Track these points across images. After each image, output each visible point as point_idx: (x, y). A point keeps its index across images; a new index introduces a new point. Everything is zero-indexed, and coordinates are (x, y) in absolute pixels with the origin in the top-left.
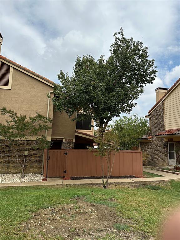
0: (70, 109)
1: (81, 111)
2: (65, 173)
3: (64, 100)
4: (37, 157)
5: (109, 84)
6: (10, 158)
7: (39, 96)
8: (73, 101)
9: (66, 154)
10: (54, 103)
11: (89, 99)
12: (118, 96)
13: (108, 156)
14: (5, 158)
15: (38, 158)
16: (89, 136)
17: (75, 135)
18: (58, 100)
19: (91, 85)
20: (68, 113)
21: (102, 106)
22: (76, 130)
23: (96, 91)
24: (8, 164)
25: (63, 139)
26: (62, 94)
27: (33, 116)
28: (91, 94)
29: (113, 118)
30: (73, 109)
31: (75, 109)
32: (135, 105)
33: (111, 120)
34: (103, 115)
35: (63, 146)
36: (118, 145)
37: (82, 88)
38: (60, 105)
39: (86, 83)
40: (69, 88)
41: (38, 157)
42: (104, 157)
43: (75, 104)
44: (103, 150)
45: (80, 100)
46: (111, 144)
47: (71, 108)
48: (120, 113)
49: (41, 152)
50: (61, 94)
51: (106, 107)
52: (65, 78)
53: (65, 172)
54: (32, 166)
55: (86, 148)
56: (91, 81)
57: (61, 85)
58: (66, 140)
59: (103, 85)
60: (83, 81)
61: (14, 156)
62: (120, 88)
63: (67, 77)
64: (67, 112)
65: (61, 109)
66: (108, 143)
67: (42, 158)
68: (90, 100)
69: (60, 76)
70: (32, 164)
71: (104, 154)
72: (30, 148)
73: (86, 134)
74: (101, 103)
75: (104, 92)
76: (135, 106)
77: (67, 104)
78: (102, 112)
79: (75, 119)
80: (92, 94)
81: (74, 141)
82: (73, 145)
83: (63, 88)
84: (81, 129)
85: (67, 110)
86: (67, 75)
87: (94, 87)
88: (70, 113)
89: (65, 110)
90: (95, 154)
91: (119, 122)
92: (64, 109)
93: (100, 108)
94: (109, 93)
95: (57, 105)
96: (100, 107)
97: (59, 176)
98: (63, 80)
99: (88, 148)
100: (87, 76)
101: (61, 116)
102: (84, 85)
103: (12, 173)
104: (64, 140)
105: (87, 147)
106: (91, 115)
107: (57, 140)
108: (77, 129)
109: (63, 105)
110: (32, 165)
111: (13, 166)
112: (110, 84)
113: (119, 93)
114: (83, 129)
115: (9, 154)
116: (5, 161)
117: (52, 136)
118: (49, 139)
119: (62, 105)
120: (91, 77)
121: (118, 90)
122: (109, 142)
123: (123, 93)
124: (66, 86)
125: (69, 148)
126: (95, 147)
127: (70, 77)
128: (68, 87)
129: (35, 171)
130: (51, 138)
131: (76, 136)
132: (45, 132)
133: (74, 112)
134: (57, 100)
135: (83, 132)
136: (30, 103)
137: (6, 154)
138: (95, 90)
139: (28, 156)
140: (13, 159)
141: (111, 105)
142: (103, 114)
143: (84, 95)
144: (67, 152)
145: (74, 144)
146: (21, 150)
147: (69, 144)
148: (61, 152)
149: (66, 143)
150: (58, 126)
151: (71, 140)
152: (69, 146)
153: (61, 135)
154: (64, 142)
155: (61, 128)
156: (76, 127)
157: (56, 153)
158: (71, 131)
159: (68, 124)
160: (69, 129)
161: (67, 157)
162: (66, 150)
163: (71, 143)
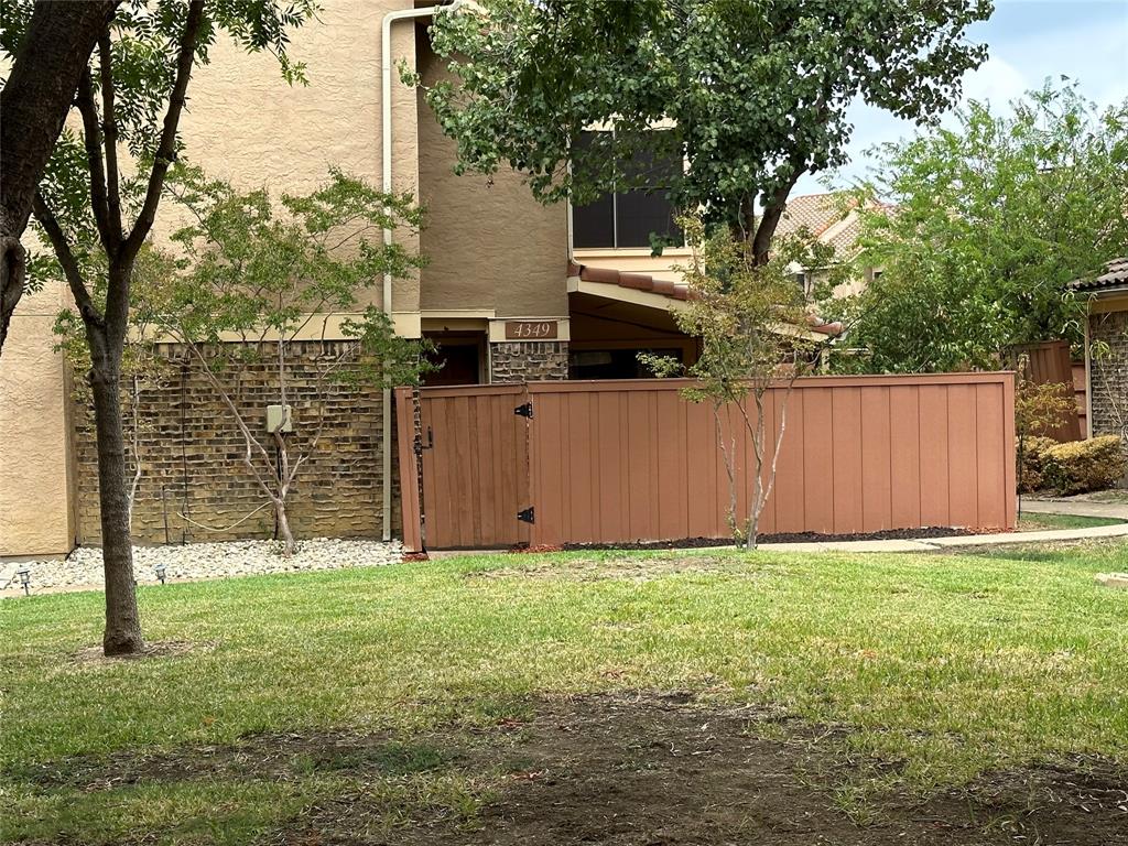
2: (526, 524)
4: (345, 439)
6: (190, 452)
7: (322, 50)
9: (525, 411)
14: (161, 450)
15: (353, 448)
16: (667, 295)
17: (572, 295)
22: (577, 255)
24: (183, 488)
25: (486, 321)
27: (302, 189)
32: (976, 61)
35: (492, 368)
41: (354, 439)
49: (366, 410)
53: (527, 516)
54: (326, 497)
58: (511, 327)
61: (210, 442)
65: (490, 159)
67: (376, 446)
70: (321, 483)
72: (300, 389)
73: (645, 285)
76: (976, 67)
79: (564, 193)
81: (564, 333)
82: (557, 363)
84: (609, 244)
97: (492, 543)
103: (212, 538)
104: (497, 333)
107: (447, 334)
108: (577, 245)
110: (322, 490)
111: (212, 500)
114: (621, 245)
115: (184, 428)
116: (163, 472)
117: (422, 306)
118: (409, 326)
129: (345, 527)
130: (417, 318)
131: (576, 299)
132: (382, 285)
135: (626, 269)
136: (271, 105)
137: (164, 428)
139: (293, 433)
140: (206, 455)
144: (532, 400)
145: (563, 357)
146: (249, 405)
147: (529, 359)
148: (495, 402)
149: (510, 349)
150: (452, 237)
151: (546, 328)
152: (530, 371)
153: (473, 295)
154: (495, 344)
155: (469, 250)
156: (571, 233)
157: (462, 406)
158: (538, 263)
159: (518, 221)
160: (526, 255)
161: (531, 431)
162: (519, 390)
163: (547, 346)
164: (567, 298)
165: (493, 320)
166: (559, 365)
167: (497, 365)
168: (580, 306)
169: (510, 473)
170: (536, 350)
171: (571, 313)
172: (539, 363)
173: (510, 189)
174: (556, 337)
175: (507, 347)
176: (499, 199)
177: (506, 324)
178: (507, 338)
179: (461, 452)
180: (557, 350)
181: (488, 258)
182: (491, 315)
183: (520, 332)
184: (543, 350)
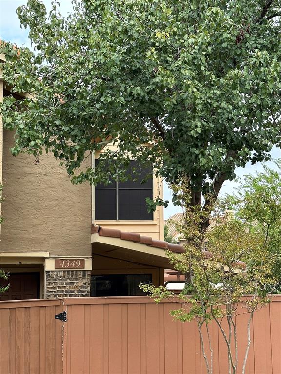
0: (70, 143)
1: (112, 147)
3: (44, 107)
5: (221, 35)
8: (83, 110)
9: (62, 317)
10: (9, 120)
11: (144, 97)
12: (258, 84)
13: (229, 318)
16: (147, 245)
18: (22, 108)
19: (153, 45)
20: (62, 156)
21: (199, 124)
22: (97, 223)
23: (173, 66)
25: (44, 259)
26: (37, 84)
28: (153, 77)
29: (241, 167)
30: (84, 141)
31: (88, 140)
33: (235, 176)
34: (203, 161)
35: (46, 286)
36: (267, 277)
37: (115, 57)
38: (31, 128)
39: (131, 37)
40: (63, 60)
42: (211, 322)
43: (87, 121)
44: (208, 299)
45: (111, 103)
46: (237, 271)
47: (76, 136)
48: (266, 148)
50: (34, 86)
51: (212, 125)
52: (48, 22)
55: (141, 292)
56: (149, 27)
57: (32, 50)
58: (58, 262)
59: (200, 40)
60: (120, 29)
62: (266, 52)
63: (54, 16)
64: (60, 152)
65: (36, 144)
66: (227, 269)
68: (152, 102)
69: (29, 14)
71: (213, 313)
73: (136, 239)
74: (194, 110)
75: (203, 68)
77: (58, 122)
78: (196, 146)
80: (157, 80)
81: (88, 266)
82: (84, 283)
83: (38, 61)
84: (114, 218)
85: (60, 146)
86: (54, 8)
87: (162, 50)
88: (72, 158)
89: (53, 147)
90: (177, 314)
91: (262, 183)
92: (46, 143)
93: (192, 132)
94: (220, 73)
95: (22, 126)
96: (189, 129)
98: (39, 31)
99: (148, 293)
100: (135, 8)
101: (34, 171)
102: (121, 43)
104: (49, 266)
105: (145, 287)
106: (153, 160)
107: (21, 266)
108: (97, 218)
109: (43, 125)
112: (226, 35)
113: (262, 69)
114: (120, 218)
119: (40, 128)
120: (152, 14)
121: (257, 57)
122: (230, 264)
123: (275, 70)
124: (51, 52)
125: (70, 293)
126: (170, 286)
127: (65, 16)
128: (61, 57)
131: (96, 246)
133: (87, 153)
134: (20, 107)
135: (125, 230)
138: (167, 62)
141: (232, 120)
142: (203, 154)
143: (123, 86)
144: (66, 309)
145: (88, 280)
147: (68, 280)
148: (42, 311)
149: (57, 275)
150: (26, 211)
151: (78, 263)
152: (68, 288)
153: (37, 244)
154: (48, 272)
155: (35, 218)
156: (93, 209)
157: (21, 315)
158: (75, 226)
159: (64, 202)
160: (67, 221)
161: (65, 330)
162: (58, 304)
163: (78, 273)
164: (90, 246)
165: (48, 258)
166: (85, 284)
167: (49, 284)
168: (98, 251)
169: (50, 358)
170: (72, 275)
171: (93, 254)
172: (73, 283)
173: (59, 184)
174: (84, 268)
175: (55, 273)
176: (53, 189)
177: (55, 260)
178: (55, 269)
179: (18, 344)
180: (84, 276)
181: (46, 223)
182: (46, 255)
183: (63, 265)
184: (76, 275)
